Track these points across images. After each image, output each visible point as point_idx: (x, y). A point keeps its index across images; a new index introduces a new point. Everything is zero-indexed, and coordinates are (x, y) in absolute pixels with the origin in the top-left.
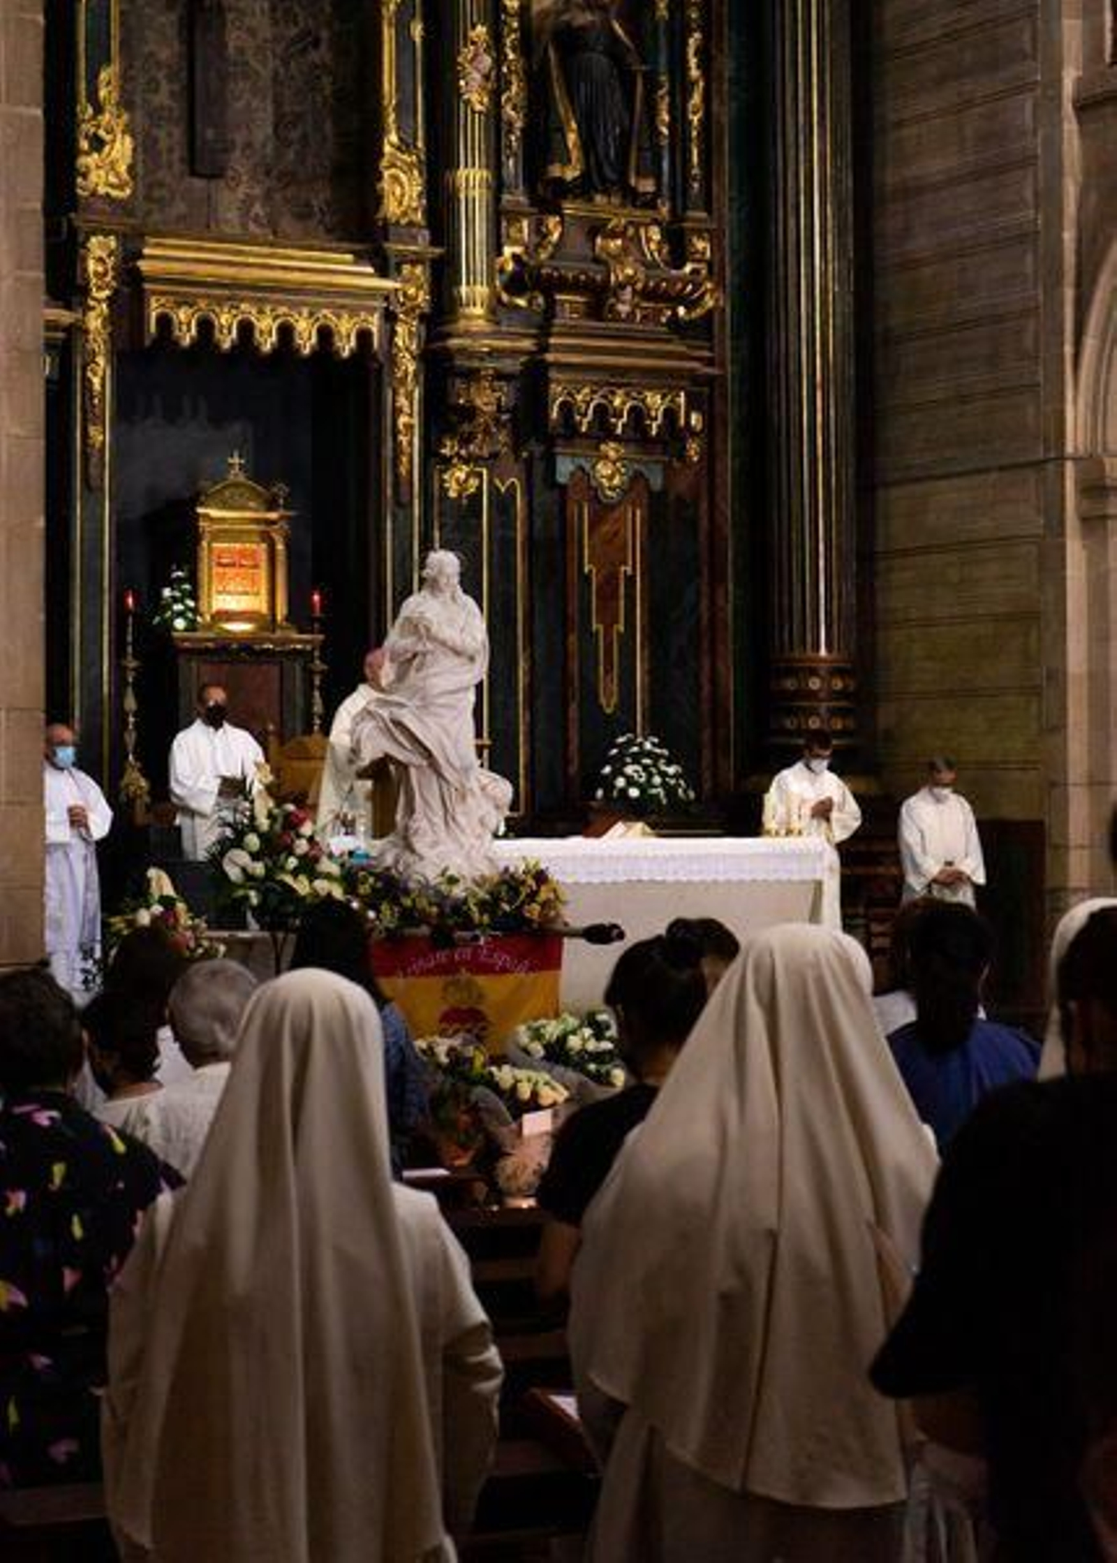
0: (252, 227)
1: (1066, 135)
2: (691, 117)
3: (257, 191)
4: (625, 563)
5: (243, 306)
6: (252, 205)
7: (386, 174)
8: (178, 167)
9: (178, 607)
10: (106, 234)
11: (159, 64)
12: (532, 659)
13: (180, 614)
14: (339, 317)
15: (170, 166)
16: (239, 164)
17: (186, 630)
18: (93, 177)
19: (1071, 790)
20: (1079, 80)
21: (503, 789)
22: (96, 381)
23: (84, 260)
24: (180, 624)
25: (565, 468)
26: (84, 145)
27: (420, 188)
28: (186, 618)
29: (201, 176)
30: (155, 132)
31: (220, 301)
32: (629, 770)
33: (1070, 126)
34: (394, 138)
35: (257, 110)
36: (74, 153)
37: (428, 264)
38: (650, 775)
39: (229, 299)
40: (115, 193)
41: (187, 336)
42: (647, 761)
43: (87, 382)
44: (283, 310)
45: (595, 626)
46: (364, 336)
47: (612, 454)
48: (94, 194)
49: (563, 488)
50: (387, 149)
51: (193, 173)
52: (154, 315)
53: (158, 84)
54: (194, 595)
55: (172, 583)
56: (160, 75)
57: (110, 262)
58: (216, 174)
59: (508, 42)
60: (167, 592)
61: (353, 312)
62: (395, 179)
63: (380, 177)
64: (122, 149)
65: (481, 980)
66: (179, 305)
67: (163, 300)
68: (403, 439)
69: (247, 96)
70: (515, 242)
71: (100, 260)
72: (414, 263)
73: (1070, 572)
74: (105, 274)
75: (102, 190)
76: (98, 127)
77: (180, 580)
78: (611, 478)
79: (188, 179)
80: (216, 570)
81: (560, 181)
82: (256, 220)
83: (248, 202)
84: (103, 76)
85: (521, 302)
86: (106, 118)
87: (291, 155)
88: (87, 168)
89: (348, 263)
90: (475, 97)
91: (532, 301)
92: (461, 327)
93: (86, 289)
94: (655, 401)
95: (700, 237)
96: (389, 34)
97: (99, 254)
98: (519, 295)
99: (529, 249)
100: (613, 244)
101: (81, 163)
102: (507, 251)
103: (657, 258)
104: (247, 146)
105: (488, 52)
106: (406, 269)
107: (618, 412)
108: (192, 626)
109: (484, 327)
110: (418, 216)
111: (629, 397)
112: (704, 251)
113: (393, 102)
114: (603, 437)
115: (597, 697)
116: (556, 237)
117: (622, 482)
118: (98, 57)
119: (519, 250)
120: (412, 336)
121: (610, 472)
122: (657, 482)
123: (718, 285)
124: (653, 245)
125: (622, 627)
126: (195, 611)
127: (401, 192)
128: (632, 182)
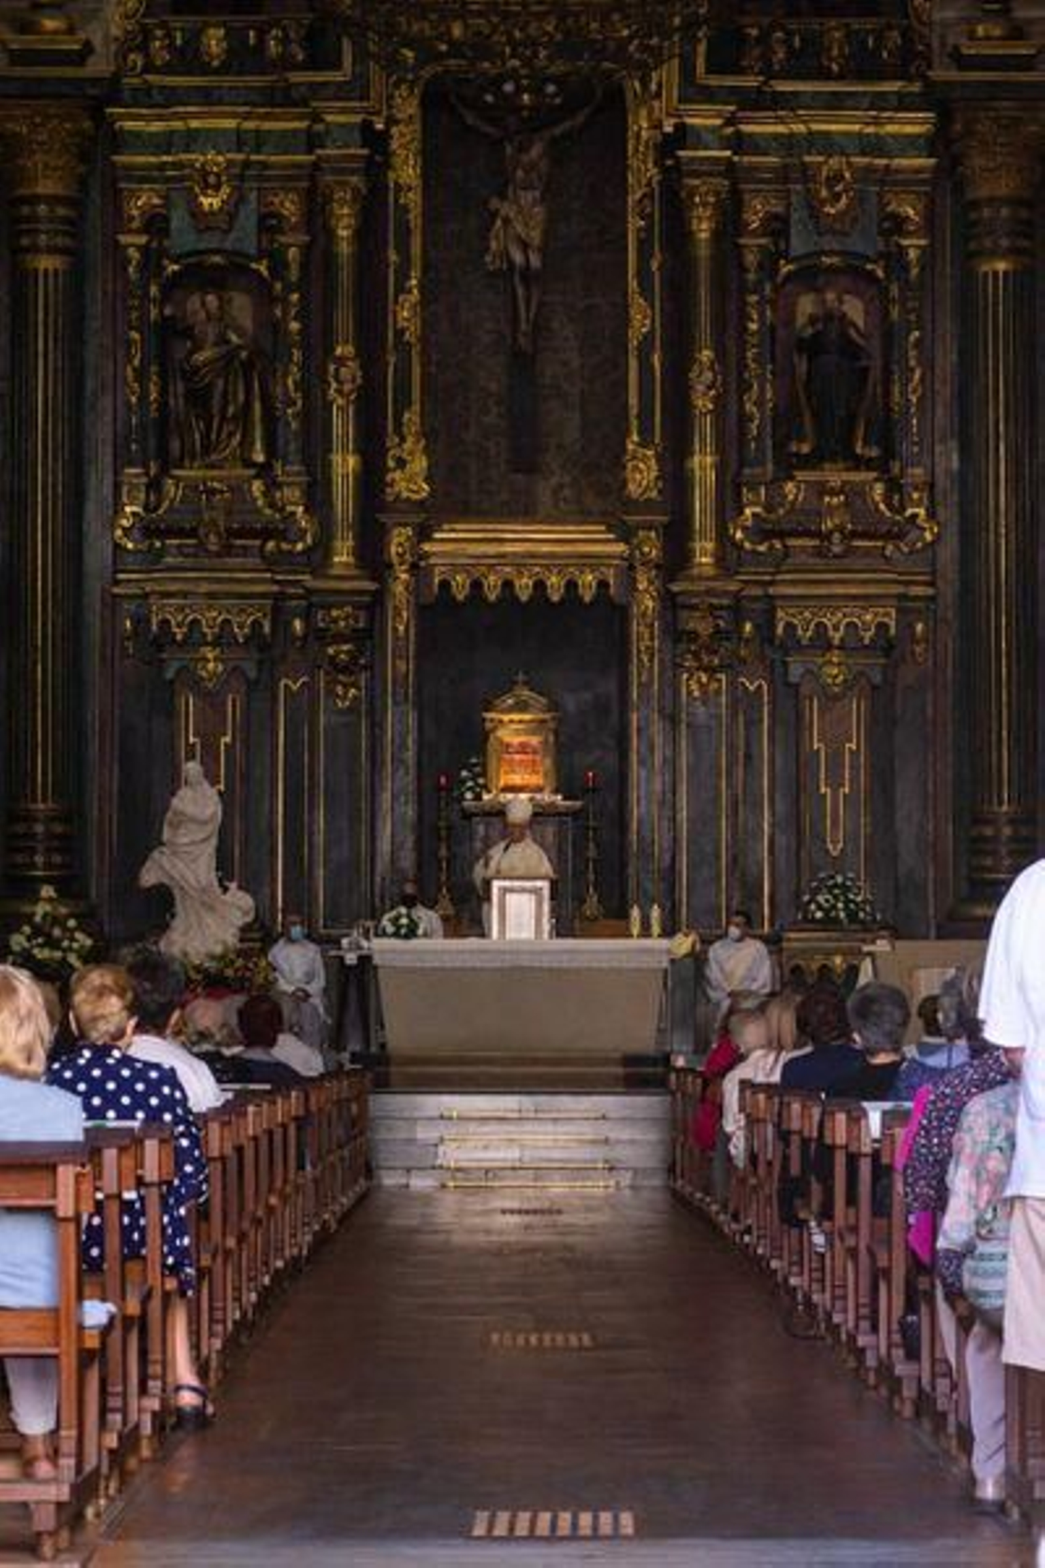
2: (911, 396)
3: (567, 479)
4: (851, 741)
5: (507, 570)
6: (562, 491)
7: (630, 465)
8: (504, 467)
9: (470, 784)
10: (405, 525)
12: (773, 814)
13: (470, 789)
14: (582, 572)
16: (552, 460)
17: (473, 800)
18: (398, 487)
22: (401, 628)
23: (389, 544)
24: (469, 795)
25: (796, 671)
26: (391, 464)
27: (656, 473)
28: (474, 792)
29: (522, 472)
31: (489, 567)
32: (820, 899)
34: (635, 438)
35: (567, 420)
36: (384, 469)
37: (661, 531)
39: (495, 565)
40: (415, 497)
41: (462, 593)
42: (836, 891)
43: (395, 629)
44: (537, 569)
45: (823, 790)
46: (603, 584)
47: (835, 660)
48: (398, 496)
49: (797, 685)
50: (630, 447)
51: (515, 471)
52: (436, 581)
54: (484, 774)
55: (469, 768)
57: (407, 544)
58: (534, 470)
59: (749, 354)
60: (464, 773)
62: (636, 468)
63: (624, 467)
64: (420, 464)
66: (455, 572)
67: (442, 569)
69: (559, 411)
70: (752, 504)
71: (400, 544)
72: (649, 528)
74: (405, 552)
75: (405, 494)
76: (403, 451)
77: (475, 765)
78: (836, 677)
79: (512, 475)
80: (502, 757)
84: (406, 416)
85: (762, 548)
86: (408, 445)
88: (393, 480)
89: (597, 531)
90: (700, 403)
91: (771, 547)
92: (695, 571)
93: (390, 566)
94: (868, 617)
95: (916, 489)
96: (633, 363)
97: (398, 540)
98: (761, 543)
99: (769, 508)
100: (835, 500)
101: (389, 478)
102: (748, 511)
103: (882, 506)
104: (559, 446)
105: (712, 368)
106: (641, 533)
107: (836, 628)
108: (478, 797)
109: (711, 571)
110: (654, 494)
111: (845, 616)
112: (921, 499)
113: (634, 411)
114: (829, 647)
115: (824, 842)
116: (791, 497)
117: (845, 681)
118: (403, 402)
119: (758, 510)
120: (651, 582)
121: (834, 672)
122: (878, 679)
123: (938, 524)
124: (877, 498)
125: (847, 790)
126: (484, 787)
127: (642, 476)
128: (859, 450)
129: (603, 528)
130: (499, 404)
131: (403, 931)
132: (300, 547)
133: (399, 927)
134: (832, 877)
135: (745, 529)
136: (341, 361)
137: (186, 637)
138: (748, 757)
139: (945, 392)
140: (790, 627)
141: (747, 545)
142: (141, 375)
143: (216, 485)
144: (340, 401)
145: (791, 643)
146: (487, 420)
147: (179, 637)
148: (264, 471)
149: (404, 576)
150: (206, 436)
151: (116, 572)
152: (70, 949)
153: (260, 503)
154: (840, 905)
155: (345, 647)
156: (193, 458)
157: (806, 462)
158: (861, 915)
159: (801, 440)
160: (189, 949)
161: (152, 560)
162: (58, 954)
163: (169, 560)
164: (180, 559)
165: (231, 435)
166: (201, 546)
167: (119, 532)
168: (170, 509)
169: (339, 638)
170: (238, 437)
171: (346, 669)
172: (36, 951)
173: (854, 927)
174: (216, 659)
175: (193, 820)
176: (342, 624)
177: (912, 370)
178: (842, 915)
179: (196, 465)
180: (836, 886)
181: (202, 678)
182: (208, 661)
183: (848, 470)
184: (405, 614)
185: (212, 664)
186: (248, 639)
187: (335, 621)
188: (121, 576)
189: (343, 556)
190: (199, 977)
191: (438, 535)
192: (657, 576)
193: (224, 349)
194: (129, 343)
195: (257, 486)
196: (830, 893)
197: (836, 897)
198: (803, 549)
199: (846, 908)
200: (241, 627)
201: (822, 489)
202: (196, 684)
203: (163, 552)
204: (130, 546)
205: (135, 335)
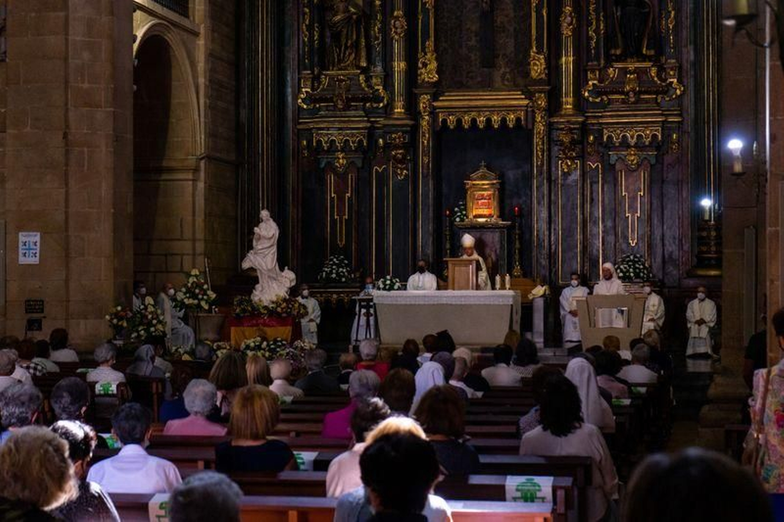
2: (669, 25)
3: (508, 70)
4: (640, 191)
5: (473, 114)
6: (505, 75)
7: (532, 63)
9: (459, 214)
10: (426, 94)
13: (458, 216)
14: (509, 114)
15: (475, 65)
16: (501, 61)
17: (460, 221)
18: (423, 76)
22: (426, 142)
23: (419, 103)
24: (458, 219)
25: (613, 159)
26: (420, 65)
27: (544, 66)
28: (460, 218)
29: (487, 67)
31: (465, 112)
34: (534, 49)
35: (508, 42)
36: (417, 68)
37: (547, 93)
39: (468, 111)
40: (432, 80)
41: (452, 125)
43: (423, 143)
44: (487, 113)
45: (627, 215)
46: (518, 120)
47: (632, 152)
48: (423, 81)
49: (613, 166)
50: (532, 54)
51: (484, 67)
52: (440, 120)
54: (465, 209)
55: (458, 206)
57: (427, 103)
58: (493, 66)
59: (591, 8)
60: (456, 209)
61: (514, 112)
62: (535, 64)
63: (529, 64)
64: (433, 65)
66: (449, 115)
67: (443, 114)
68: (539, 153)
69: (504, 38)
70: (592, 79)
71: (424, 103)
72: (541, 92)
74: (426, 107)
75: (426, 79)
76: (425, 59)
77: (461, 205)
78: (633, 160)
79: (482, 69)
82: (508, 80)
83: (504, 74)
84: (427, 43)
85: (598, 100)
86: (429, 56)
87: (521, 56)
88: (421, 73)
89: (518, 94)
90: (565, 32)
91: (602, 100)
92: (563, 112)
93: (420, 113)
94: (648, 132)
95: (672, 70)
96: (534, 14)
97: (424, 101)
98: (596, 98)
99: (601, 81)
100: (632, 76)
101: (419, 72)
102: (590, 83)
103: (656, 79)
104: (504, 55)
105: (570, 15)
106: (537, 95)
107: (632, 137)
108: (462, 220)
109: (571, 112)
110: (543, 76)
111: (636, 131)
112: (674, 75)
113: (534, 37)
114: (628, 146)
115: (628, 240)
116: (611, 76)
117: (638, 162)
118: (426, 37)
119: (595, 82)
120: (542, 117)
121: (633, 158)
122: (653, 161)
123: (684, 86)
124: (653, 75)
125: (639, 215)
126: (465, 215)
127: (538, 67)
128: (644, 52)
129: (519, 93)
130: (476, 36)
131: (387, 287)
132: (381, 105)
133: (385, 285)
134: (628, 257)
135: (589, 91)
136: (397, 18)
137: (329, 148)
138: (592, 200)
139: (687, 22)
140: (610, 137)
141: (591, 99)
142: (310, 28)
143: (342, 77)
144: (396, 37)
145: (609, 145)
146: (470, 43)
147: (326, 148)
148: (365, 71)
149: (427, 118)
150: (339, 55)
151: (299, 118)
152: (202, 299)
153: (363, 85)
154: (631, 270)
155: (401, 151)
156: (333, 66)
157: (619, 59)
158: (642, 274)
159: (616, 48)
160: (263, 299)
161: (313, 113)
162: (196, 302)
163: (322, 113)
164: (327, 112)
165: (350, 54)
166: (335, 106)
167: (300, 101)
168: (323, 90)
169: (397, 147)
170: (353, 55)
171: (401, 161)
172: (186, 300)
173: (638, 280)
174: (343, 158)
175: (265, 238)
176: (397, 140)
177: (670, 12)
178: (632, 275)
179: (335, 69)
180: (630, 261)
181: (337, 166)
182: (339, 159)
183: (638, 61)
184: (427, 136)
185: (341, 160)
186: (356, 148)
187: (395, 139)
188: (301, 121)
189: (399, 110)
190: (266, 312)
191: (441, 98)
192: (545, 115)
193: (347, 15)
194: (304, 14)
195: (362, 78)
196: (627, 264)
197: (630, 266)
198: (617, 100)
199: (634, 272)
200: (353, 143)
201: (625, 71)
202: (334, 170)
203: (319, 109)
204: (305, 107)
205: (307, 10)
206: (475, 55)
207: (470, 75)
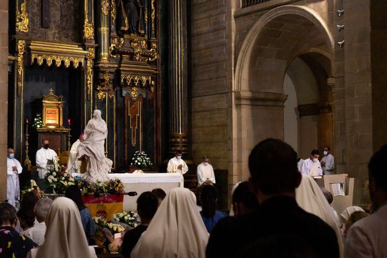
0: (55, 39)
1: (232, 23)
2: (152, 17)
4: (138, 114)
5: (53, 56)
6: (55, 34)
7: (85, 28)
8: (39, 26)
9: (38, 122)
10: (22, 40)
11: (35, 3)
12: (117, 134)
13: (39, 124)
14: (75, 59)
15: (37, 25)
16: (52, 25)
17: (40, 128)
18: (20, 27)
19: (234, 163)
20: (235, 12)
21: (111, 162)
22: (20, 72)
23: (18, 46)
24: (38, 126)
25: (124, 93)
26: (18, 20)
27: (93, 31)
28: (40, 125)
29: (44, 28)
30: (34, 18)
32: (138, 159)
33: (233, 21)
34: (87, 20)
35: (56, 14)
36: (15, 22)
37: (94, 48)
38: (143, 160)
39: (50, 55)
40: (24, 31)
41: (41, 63)
42: (142, 157)
43: (18, 72)
44: (62, 57)
45: (131, 127)
46: (80, 63)
47: (135, 90)
48: (20, 31)
49: (124, 97)
50: (86, 23)
51: (42, 27)
52: (33, 58)
53: (34, 8)
54: (42, 120)
55: (37, 117)
56: (35, 5)
57: (23, 46)
58: (47, 27)
60: (36, 119)
61: (78, 58)
62: (87, 29)
63: (84, 29)
64: (26, 21)
65: (105, 204)
66: (39, 56)
67: (35, 55)
68: (89, 86)
69: (54, 11)
70: (114, 44)
71: (21, 46)
72: (91, 48)
73: (233, 116)
74: (22, 49)
75: (22, 30)
76: (21, 16)
77: (39, 117)
78: (135, 95)
79: (41, 29)
80: (47, 114)
81: (123, 30)
83: (55, 33)
84: (22, 5)
85: (115, 56)
86: (23, 14)
87: (64, 24)
88: (18, 26)
90: (104, 12)
91: (117, 57)
92: (103, 61)
93: (18, 52)
94: (144, 79)
95: (154, 43)
97: (21, 44)
99: (117, 45)
101: (17, 24)
102: (112, 46)
103: (145, 48)
104: (54, 21)
106: (90, 49)
107: (136, 81)
109: (107, 62)
110: (92, 37)
112: (154, 46)
113: (87, 12)
114: (134, 86)
115: (131, 143)
116: (122, 43)
117: (137, 96)
118: (21, 1)
120: (91, 64)
122: (145, 96)
123: (158, 54)
124: (144, 45)
125: (137, 128)
126: (42, 123)
127: (89, 32)
128: (139, 31)
129: (77, 46)
130: (37, 6)
141: (111, 55)
145: (124, 85)
149: (21, 56)
159: (125, 26)
177: (153, 10)
183: (137, 36)
184: (21, 68)
191: (32, 44)
192: (92, 62)
198: (126, 58)
201: (130, 41)
206: (37, 19)
207: (34, 31)
